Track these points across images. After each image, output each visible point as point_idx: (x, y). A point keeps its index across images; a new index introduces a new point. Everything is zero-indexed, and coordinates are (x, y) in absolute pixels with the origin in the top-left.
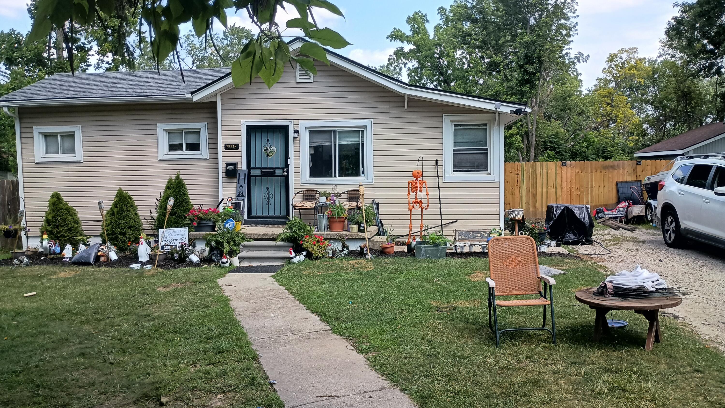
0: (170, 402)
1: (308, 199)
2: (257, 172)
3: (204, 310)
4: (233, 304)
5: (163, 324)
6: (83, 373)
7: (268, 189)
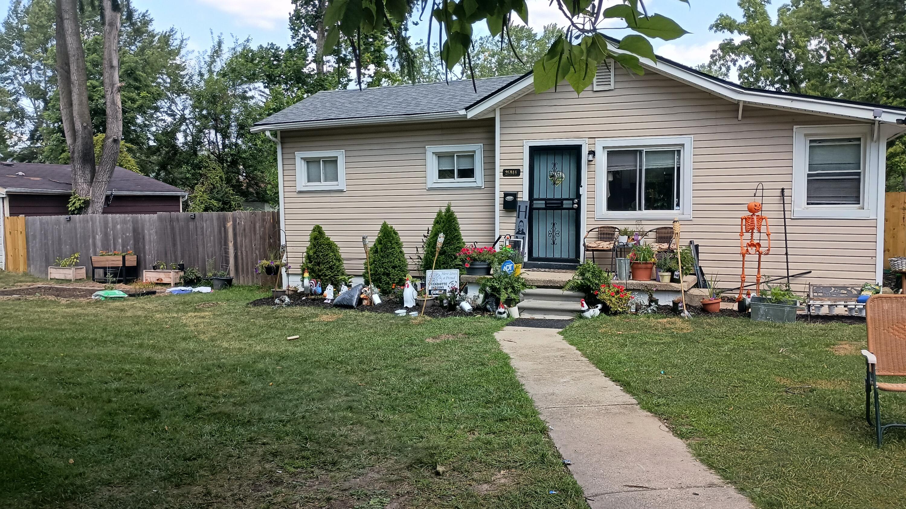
0: (447, 472)
1: (604, 238)
2: (541, 204)
3: (480, 368)
4: (515, 363)
5: (434, 381)
6: (351, 430)
7: (554, 224)
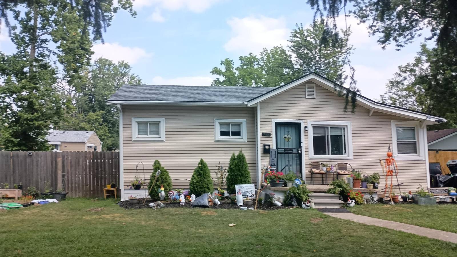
1: (315, 168)
2: (282, 151)
7: (289, 161)
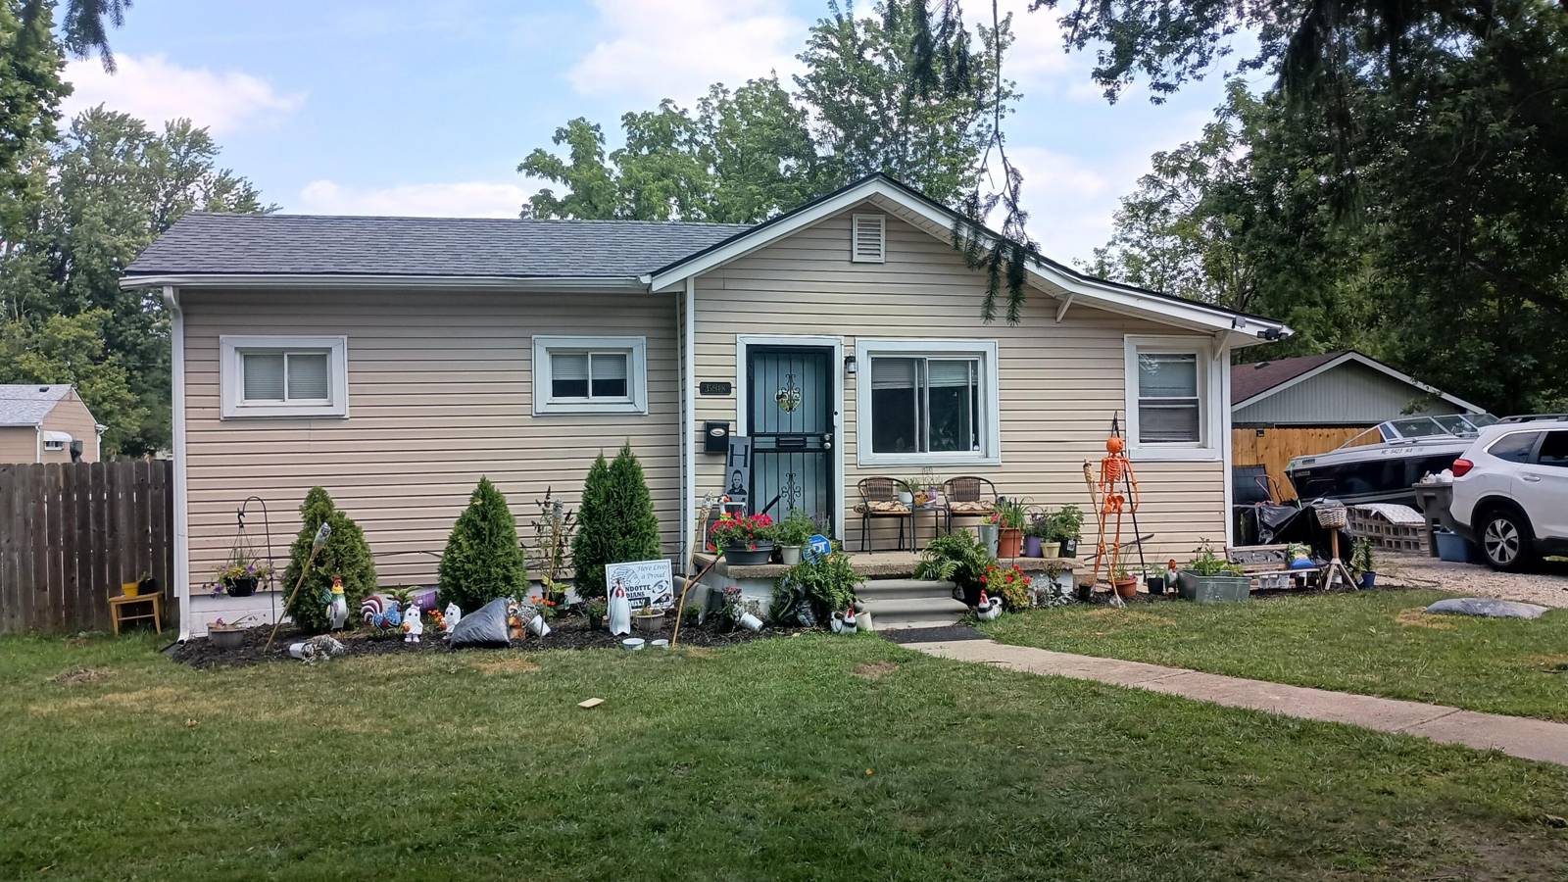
2: (770, 443)
7: (791, 476)
